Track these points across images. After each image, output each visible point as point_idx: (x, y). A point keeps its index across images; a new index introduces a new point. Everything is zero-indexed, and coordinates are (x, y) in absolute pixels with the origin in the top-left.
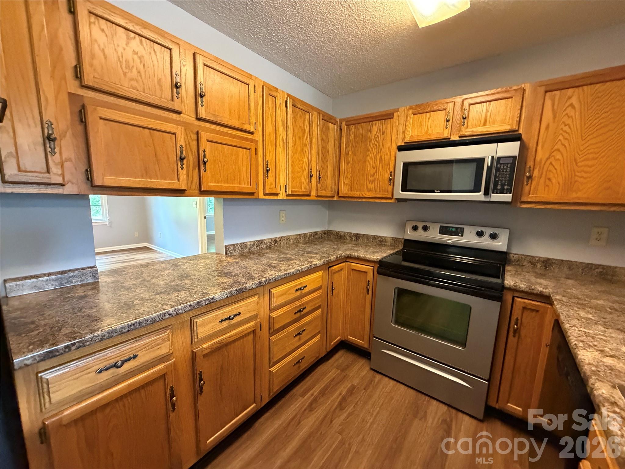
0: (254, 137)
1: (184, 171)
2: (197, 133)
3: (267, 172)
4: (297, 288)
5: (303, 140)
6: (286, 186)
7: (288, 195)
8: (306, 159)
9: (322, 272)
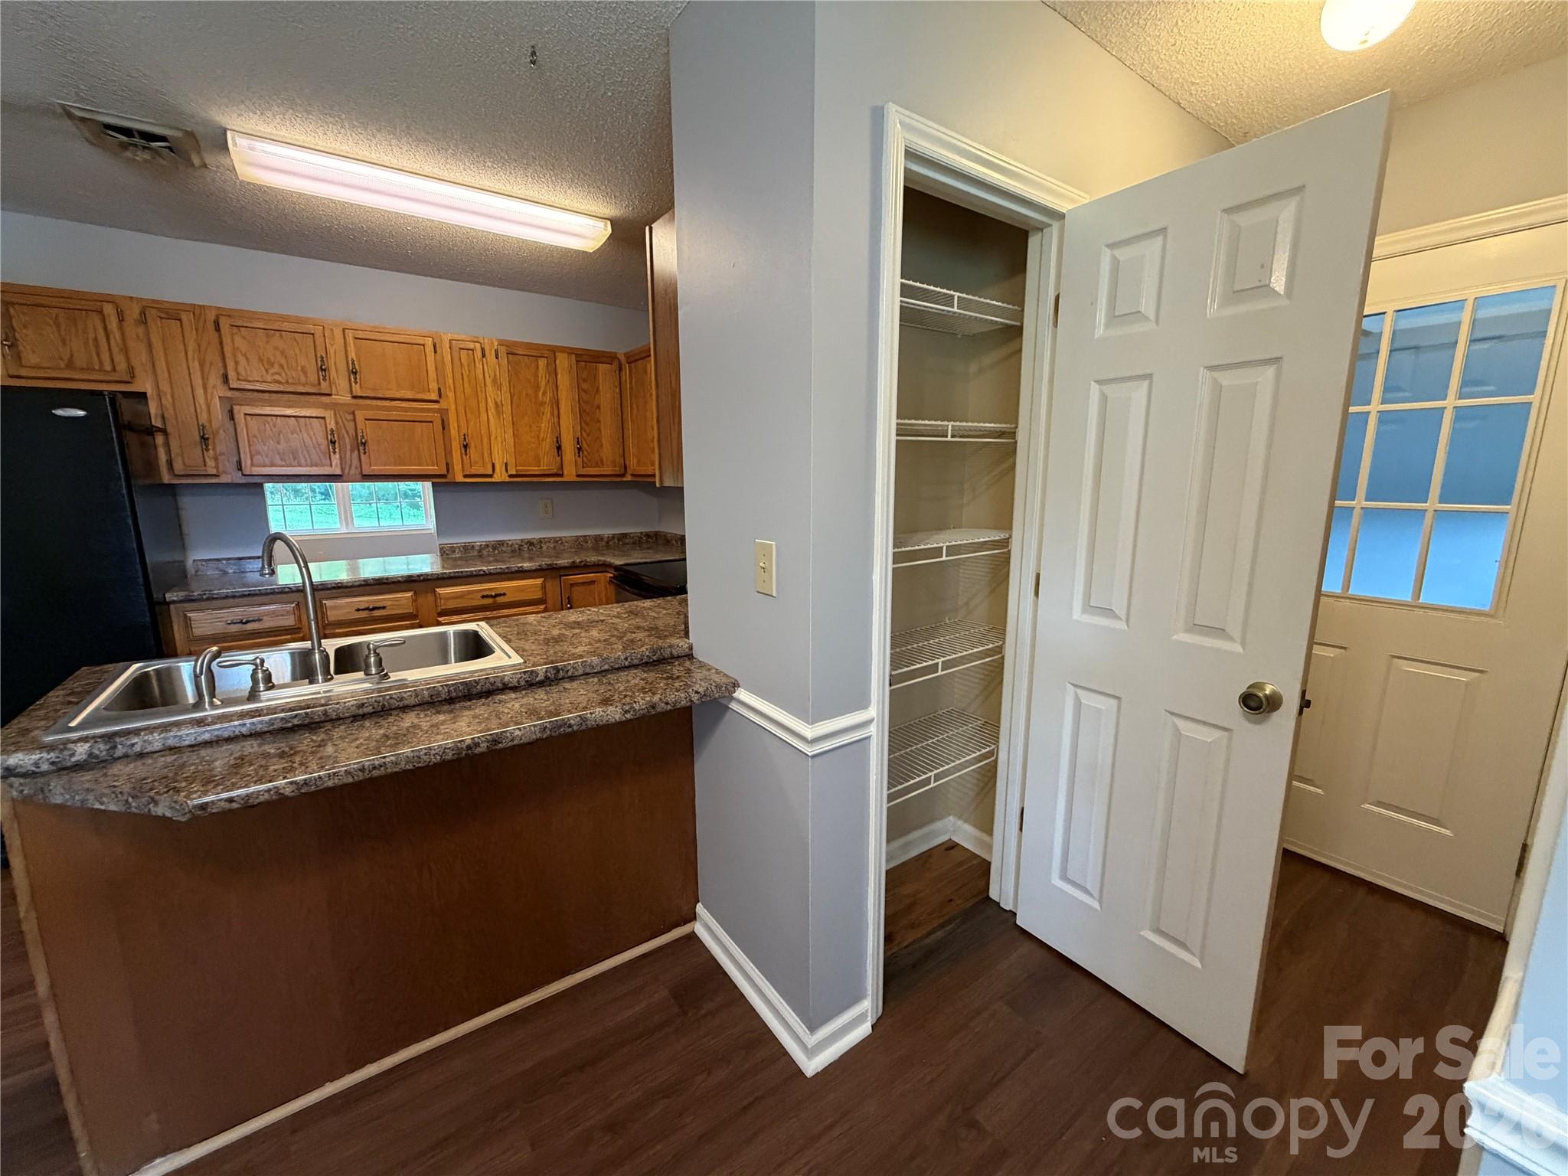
0: (443, 405)
1: (337, 456)
3: (465, 447)
4: (485, 593)
5: (536, 396)
6: (506, 464)
7: (511, 476)
8: (545, 424)
9: (543, 579)
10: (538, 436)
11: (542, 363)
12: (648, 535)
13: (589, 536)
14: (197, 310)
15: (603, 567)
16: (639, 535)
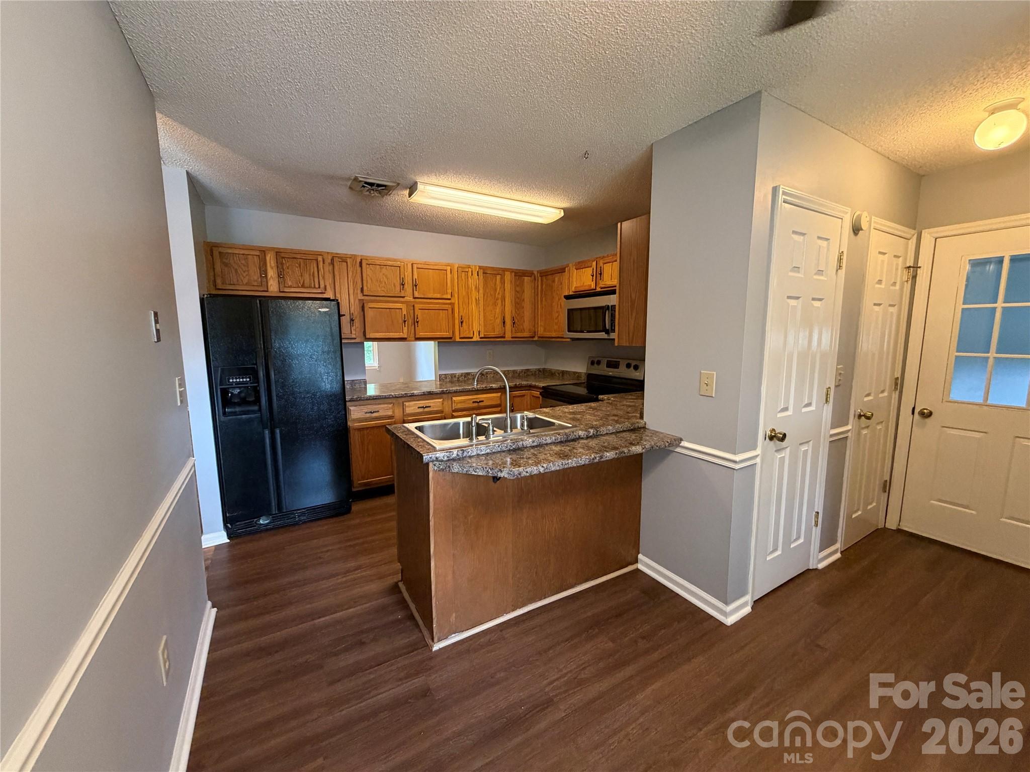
0: (452, 301)
1: (406, 328)
2: (414, 306)
3: (462, 322)
4: (474, 400)
5: (495, 296)
6: (479, 331)
7: (481, 338)
8: (498, 310)
9: (500, 394)
10: (495, 316)
11: (498, 277)
12: (539, 370)
14: (353, 257)
15: (530, 387)
16: (535, 370)
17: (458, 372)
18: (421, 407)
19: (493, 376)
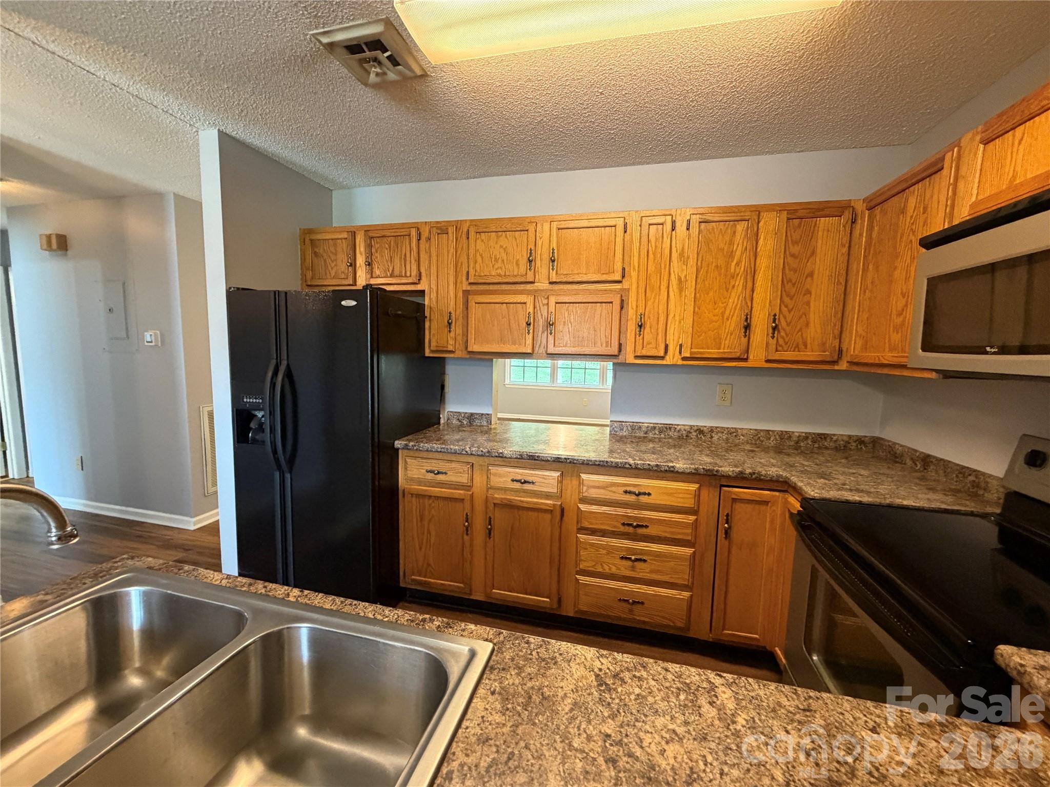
0: (623, 286)
1: (530, 336)
3: (640, 326)
4: (628, 489)
5: (727, 267)
6: (681, 346)
7: (684, 359)
8: (735, 299)
9: (697, 486)
10: (723, 314)
11: (741, 227)
12: (860, 441)
13: (773, 431)
14: (458, 225)
15: (784, 486)
16: (846, 439)
17: (647, 420)
18: (517, 481)
19: (727, 439)
